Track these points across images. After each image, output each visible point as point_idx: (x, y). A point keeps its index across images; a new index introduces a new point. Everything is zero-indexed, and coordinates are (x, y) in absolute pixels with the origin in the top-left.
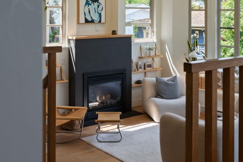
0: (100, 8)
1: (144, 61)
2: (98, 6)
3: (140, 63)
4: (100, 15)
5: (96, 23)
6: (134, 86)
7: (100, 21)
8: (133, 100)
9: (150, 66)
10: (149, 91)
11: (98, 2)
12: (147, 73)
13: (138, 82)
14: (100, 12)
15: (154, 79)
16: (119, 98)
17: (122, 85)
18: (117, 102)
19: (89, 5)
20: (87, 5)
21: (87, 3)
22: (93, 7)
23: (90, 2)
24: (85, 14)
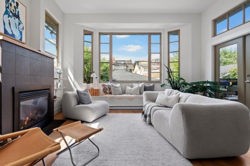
0: (21, 26)
2: (19, 24)
4: (21, 33)
7: (21, 40)
11: (19, 20)
14: (21, 30)
16: (46, 112)
19: (9, 16)
20: (7, 16)
21: (6, 13)
22: (13, 21)
23: (11, 14)
24: (4, 24)
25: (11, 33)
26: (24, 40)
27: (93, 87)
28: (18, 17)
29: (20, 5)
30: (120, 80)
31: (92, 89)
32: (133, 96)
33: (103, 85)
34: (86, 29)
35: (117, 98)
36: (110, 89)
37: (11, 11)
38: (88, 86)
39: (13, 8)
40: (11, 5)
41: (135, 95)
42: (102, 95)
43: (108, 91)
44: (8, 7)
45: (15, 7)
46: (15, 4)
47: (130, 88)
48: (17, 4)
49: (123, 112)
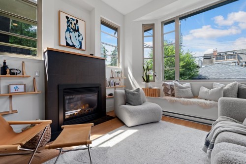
0: (81, 38)
1: (115, 80)
2: (79, 36)
3: (111, 81)
4: (81, 43)
5: (77, 49)
6: (108, 97)
7: (81, 48)
8: (107, 107)
9: (118, 84)
10: (120, 100)
11: (79, 32)
12: (116, 89)
13: (111, 95)
14: (80, 41)
15: (124, 91)
16: (96, 107)
17: (98, 96)
18: (94, 110)
19: (70, 32)
20: (68, 32)
21: (68, 30)
22: (74, 35)
23: (71, 30)
24: (66, 39)
25: (71, 44)
26: (83, 48)
27: (151, 86)
28: (77, 31)
29: (79, 21)
30: (213, 77)
31: (150, 88)
32: (208, 102)
33: (164, 85)
34: (144, 23)
35: (181, 103)
36: (172, 89)
37: (72, 28)
38: (146, 85)
39: (73, 25)
40: (71, 23)
41: (212, 102)
42: (163, 96)
43: (169, 92)
44: (69, 26)
45: (75, 24)
46: (75, 22)
47: (206, 89)
48: (77, 21)
49: (186, 125)
